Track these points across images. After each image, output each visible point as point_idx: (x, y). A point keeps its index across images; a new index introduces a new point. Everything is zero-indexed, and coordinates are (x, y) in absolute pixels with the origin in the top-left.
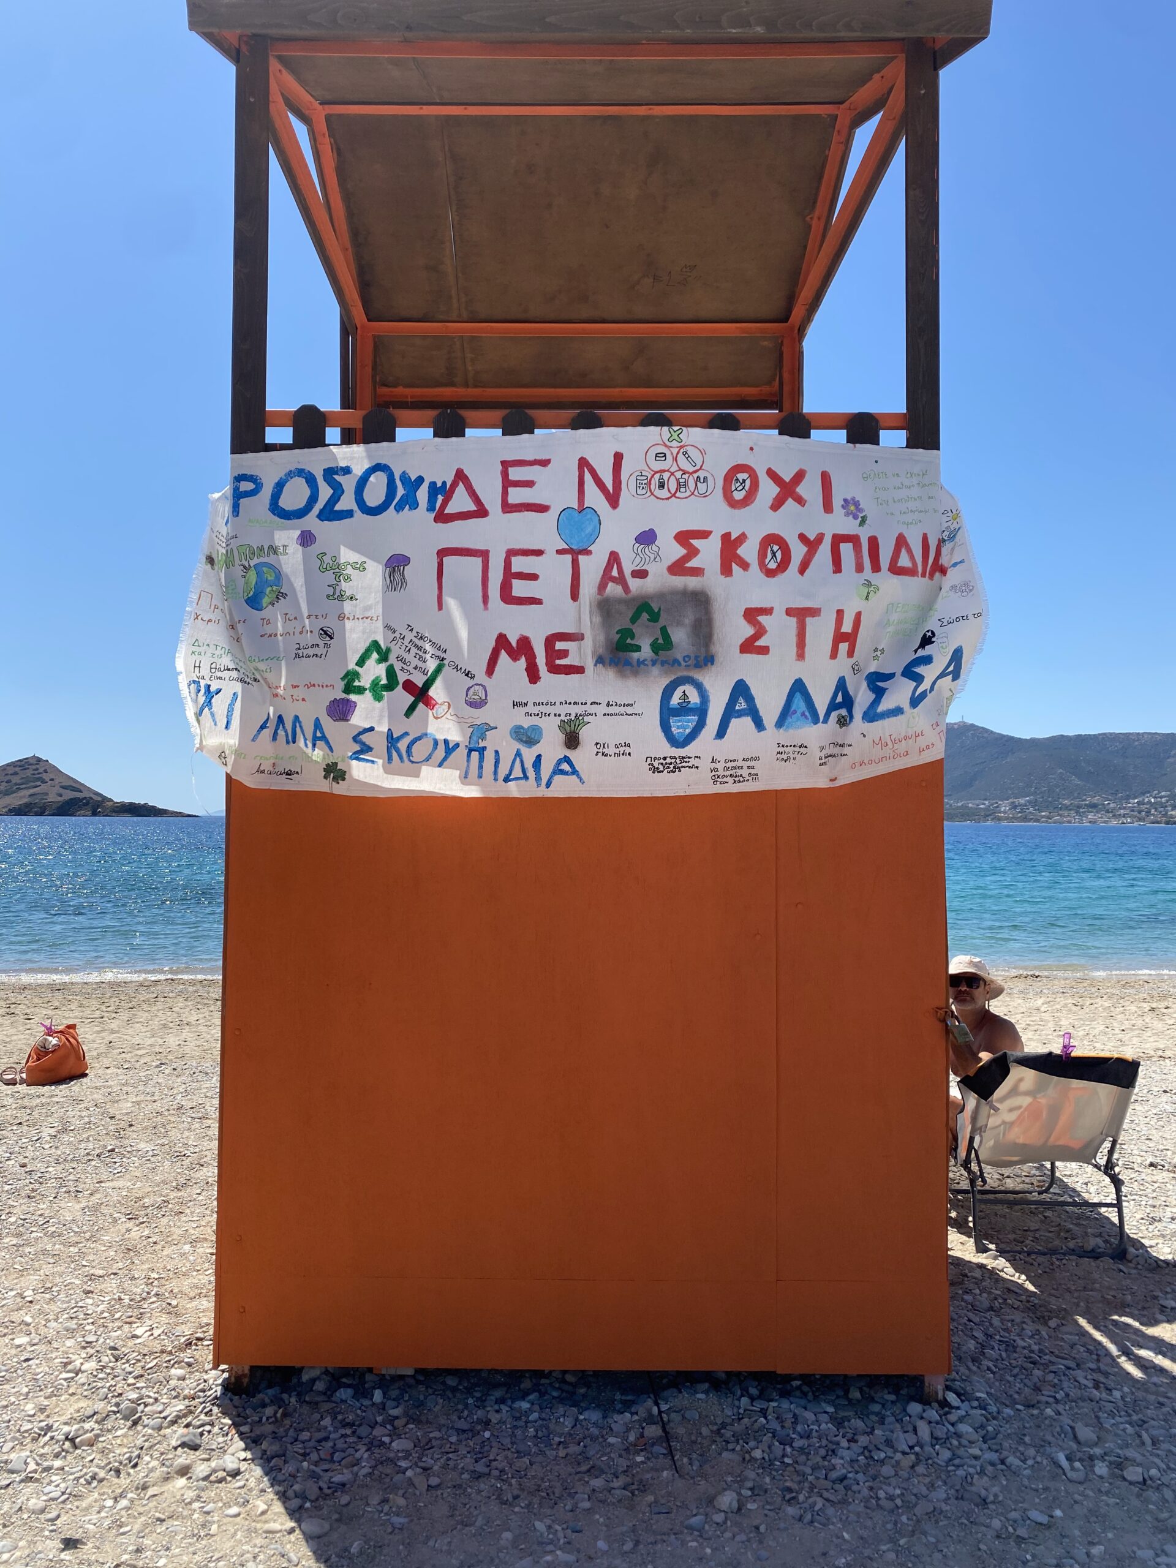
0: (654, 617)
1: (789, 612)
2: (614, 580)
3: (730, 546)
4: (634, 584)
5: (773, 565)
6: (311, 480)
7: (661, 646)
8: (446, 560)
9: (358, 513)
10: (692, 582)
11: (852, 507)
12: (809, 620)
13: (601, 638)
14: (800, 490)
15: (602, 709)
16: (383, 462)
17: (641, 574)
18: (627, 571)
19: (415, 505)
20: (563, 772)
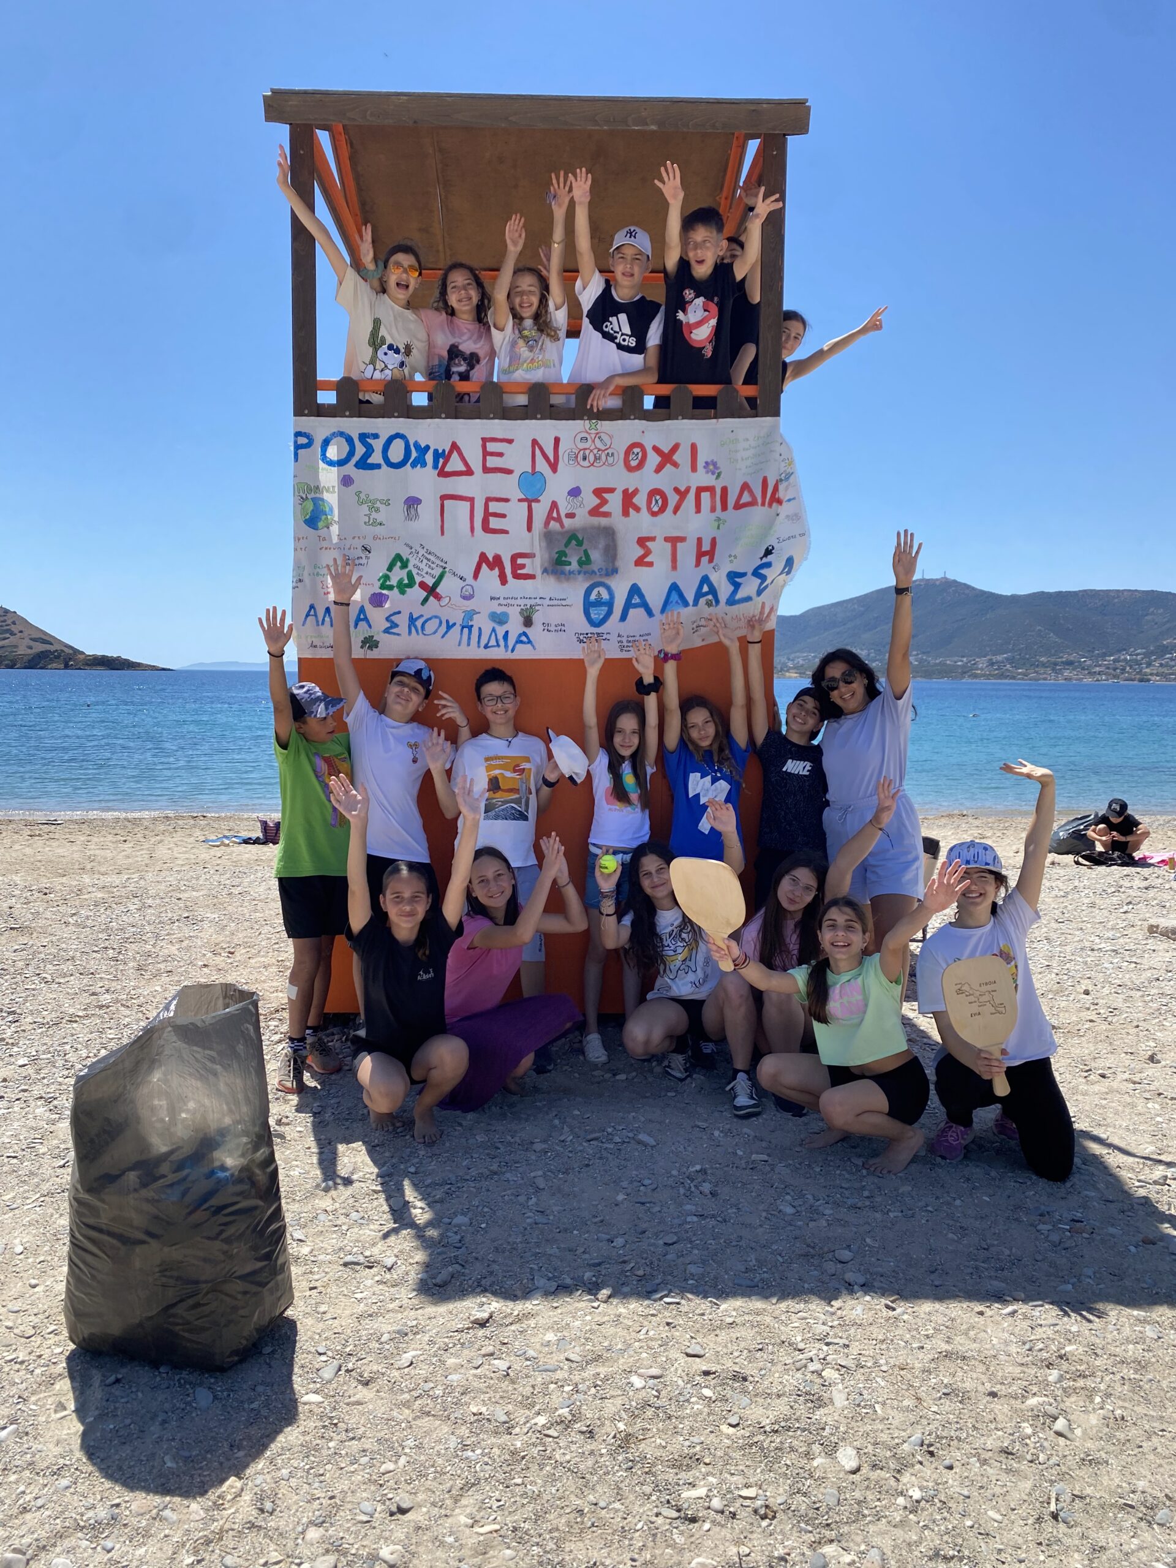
0: (580, 543)
1: (666, 539)
2: (554, 519)
3: (628, 498)
4: (567, 522)
5: (656, 509)
6: (350, 440)
7: (585, 561)
8: (446, 502)
9: (384, 466)
10: (603, 521)
11: (712, 467)
12: (679, 545)
13: (546, 556)
14: (675, 457)
15: (547, 602)
16: (401, 432)
17: (571, 516)
18: (563, 515)
19: (424, 465)
20: (522, 642)
